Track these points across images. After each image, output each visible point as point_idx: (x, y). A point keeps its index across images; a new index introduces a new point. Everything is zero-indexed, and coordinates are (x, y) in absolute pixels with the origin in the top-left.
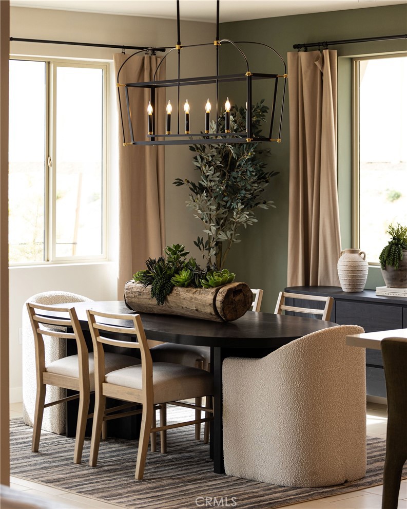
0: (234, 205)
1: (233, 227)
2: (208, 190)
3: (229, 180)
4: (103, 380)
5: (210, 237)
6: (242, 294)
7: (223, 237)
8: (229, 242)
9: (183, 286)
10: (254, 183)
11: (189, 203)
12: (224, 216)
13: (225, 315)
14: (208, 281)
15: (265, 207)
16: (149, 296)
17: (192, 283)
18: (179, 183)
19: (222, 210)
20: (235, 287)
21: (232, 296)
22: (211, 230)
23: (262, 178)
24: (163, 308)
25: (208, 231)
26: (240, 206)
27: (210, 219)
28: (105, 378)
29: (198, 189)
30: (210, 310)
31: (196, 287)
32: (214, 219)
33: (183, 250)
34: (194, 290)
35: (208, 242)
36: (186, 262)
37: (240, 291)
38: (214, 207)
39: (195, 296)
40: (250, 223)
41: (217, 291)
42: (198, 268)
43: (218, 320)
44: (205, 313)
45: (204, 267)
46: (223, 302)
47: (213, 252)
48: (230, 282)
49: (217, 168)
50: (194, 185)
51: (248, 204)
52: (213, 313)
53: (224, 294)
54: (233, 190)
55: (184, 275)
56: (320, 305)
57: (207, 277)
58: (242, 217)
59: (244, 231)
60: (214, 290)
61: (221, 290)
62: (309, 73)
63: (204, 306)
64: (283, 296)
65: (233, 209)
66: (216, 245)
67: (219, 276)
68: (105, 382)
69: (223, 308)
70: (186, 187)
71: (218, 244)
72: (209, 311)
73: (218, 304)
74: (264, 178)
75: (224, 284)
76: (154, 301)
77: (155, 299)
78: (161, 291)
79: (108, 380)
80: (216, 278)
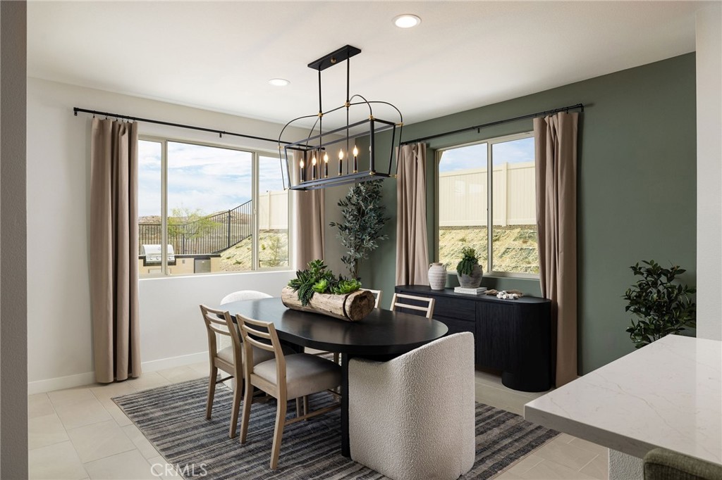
0: (364, 237)
1: (364, 250)
2: (350, 229)
3: (361, 222)
4: (251, 372)
5: (350, 256)
6: (366, 300)
7: (358, 256)
8: (361, 259)
9: (320, 293)
10: (376, 224)
11: (338, 236)
12: (359, 244)
13: (352, 317)
14: (339, 288)
15: (382, 238)
16: (297, 299)
17: (327, 291)
18: (333, 225)
19: (357, 240)
20: (361, 295)
21: (358, 302)
22: (352, 252)
23: (380, 221)
24: (307, 307)
25: (349, 253)
26: (368, 238)
27: (351, 246)
28: (253, 369)
29: (343, 228)
30: (340, 312)
31: (330, 293)
32: (353, 245)
33: (322, 264)
34: (329, 295)
35: (349, 259)
36: (325, 273)
37: (365, 297)
38: (352, 239)
39: (330, 300)
40: (374, 248)
41: (346, 297)
42: (333, 277)
43: (348, 320)
44: (337, 314)
45: (337, 277)
46: (351, 307)
47: (352, 265)
48: (357, 289)
49: (354, 216)
50: (341, 226)
51: (372, 237)
52: (343, 315)
53: (352, 300)
54: (363, 229)
55: (322, 283)
56: (426, 304)
57: (339, 286)
58: (370, 244)
59: (371, 253)
60: (344, 296)
61: (349, 297)
62: (409, 158)
63: (336, 309)
64: (397, 297)
65: (364, 239)
66: (355, 260)
67: (349, 285)
68: (253, 373)
69: (351, 312)
70: (336, 227)
71: (356, 260)
72: (340, 314)
73: (347, 308)
74: (382, 221)
75: (352, 291)
76: (300, 303)
77: (300, 301)
78: (304, 296)
79: (255, 371)
80: (346, 286)
